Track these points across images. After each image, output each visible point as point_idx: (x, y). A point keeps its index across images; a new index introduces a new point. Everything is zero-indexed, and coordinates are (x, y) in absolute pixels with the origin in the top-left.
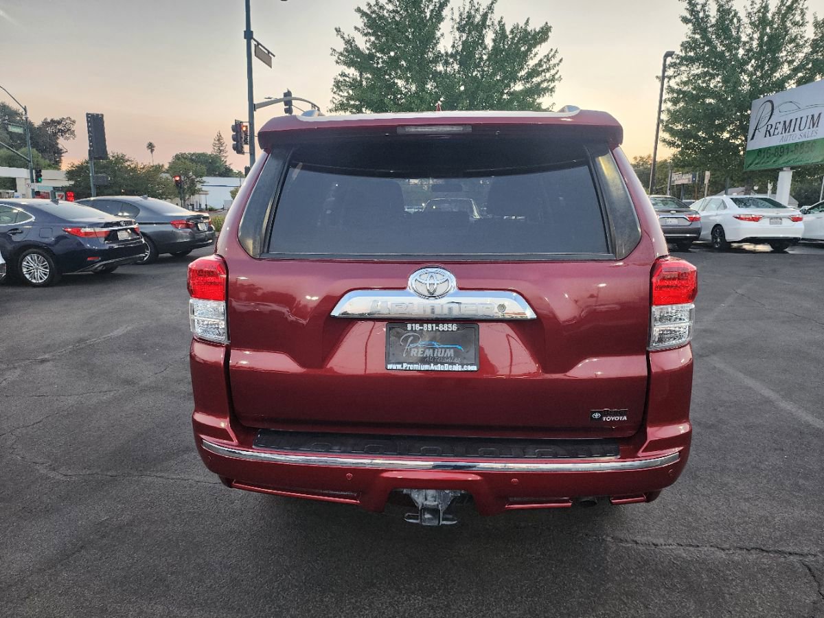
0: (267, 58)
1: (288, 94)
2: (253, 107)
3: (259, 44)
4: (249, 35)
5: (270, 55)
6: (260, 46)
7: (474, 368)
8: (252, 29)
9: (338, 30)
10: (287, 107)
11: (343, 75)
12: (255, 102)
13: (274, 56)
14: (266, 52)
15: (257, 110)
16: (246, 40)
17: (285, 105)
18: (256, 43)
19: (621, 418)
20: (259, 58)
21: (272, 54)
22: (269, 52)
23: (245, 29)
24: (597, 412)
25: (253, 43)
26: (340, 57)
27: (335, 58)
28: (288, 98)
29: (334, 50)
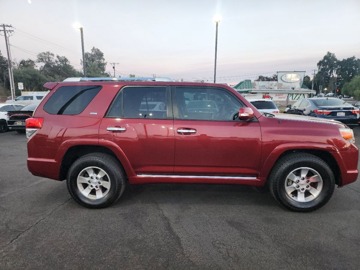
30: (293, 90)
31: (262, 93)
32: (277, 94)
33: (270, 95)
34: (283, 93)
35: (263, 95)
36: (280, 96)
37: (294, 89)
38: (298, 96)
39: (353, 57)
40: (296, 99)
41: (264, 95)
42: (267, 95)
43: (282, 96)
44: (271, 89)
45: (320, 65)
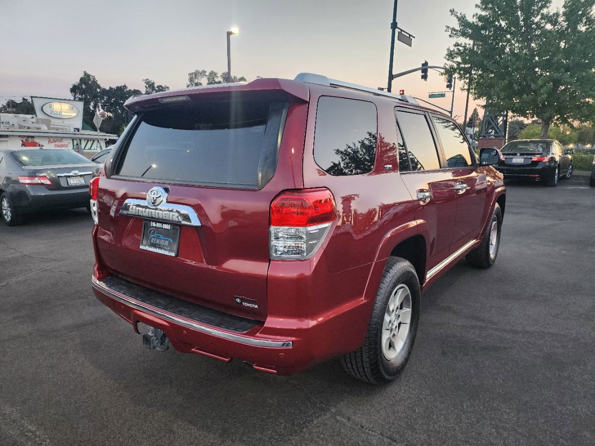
0: (407, 39)
1: (426, 64)
2: (391, 77)
3: (402, 30)
4: (394, 26)
5: (411, 37)
6: (403, 32)
7: (173, 254)
8: (397, 21)
9: (452, 11)
10: (424, 74)
11: (457, 45)
12: (394, 73)
13: (414, 37)
14: (408, 36)
15: (394, 79)
16: (391, 30)
17: (422, 72)
18: (400, 31)
19: (254, 305)
20: (401, 41)
21: (412, 36)
22: (410, 35)
23: (392, 22)
24: (238, 298)
25: (397, 31)
26: (453, 32)
27: (449, 33)
28: (425, 67)
29: (448, 27)
30: (78, 133)
31: (20, 136)
32: (51, 139)
33: (36, 140)
34: (63, 138)
35: (22, 141)
36: (57, 143)
37: (78, 131)
38: (90, 143)
39: (125, 86)
40: (87, 148)
41: (24, 141)
42: (30, 140)
43: (61, 143)
44: (29, 128)
45: (75, 93)
